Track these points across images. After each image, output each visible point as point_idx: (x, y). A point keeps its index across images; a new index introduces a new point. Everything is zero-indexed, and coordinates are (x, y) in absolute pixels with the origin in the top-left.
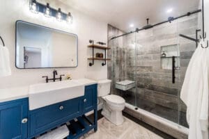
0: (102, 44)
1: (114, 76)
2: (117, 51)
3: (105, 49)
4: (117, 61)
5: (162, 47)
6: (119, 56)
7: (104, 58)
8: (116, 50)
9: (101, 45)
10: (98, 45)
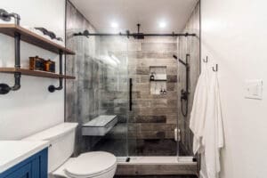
0: (53, 36)
1: (79, 113)
2: (86, 64)
3: (60, 51)
4: (86, 82)
5: (150, 67)
6: (89, 73)
7: (57, 72)
8: (83, 60)
9: (47, 38)
10: (40, 34)
